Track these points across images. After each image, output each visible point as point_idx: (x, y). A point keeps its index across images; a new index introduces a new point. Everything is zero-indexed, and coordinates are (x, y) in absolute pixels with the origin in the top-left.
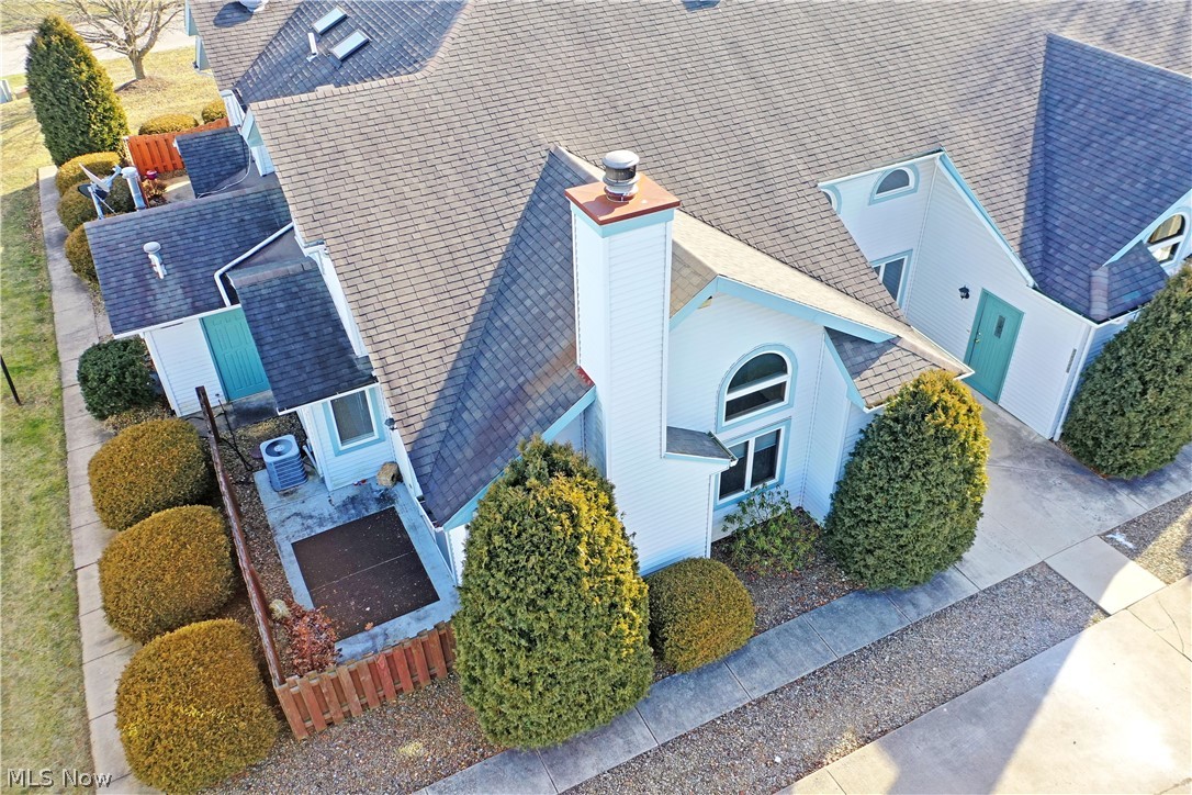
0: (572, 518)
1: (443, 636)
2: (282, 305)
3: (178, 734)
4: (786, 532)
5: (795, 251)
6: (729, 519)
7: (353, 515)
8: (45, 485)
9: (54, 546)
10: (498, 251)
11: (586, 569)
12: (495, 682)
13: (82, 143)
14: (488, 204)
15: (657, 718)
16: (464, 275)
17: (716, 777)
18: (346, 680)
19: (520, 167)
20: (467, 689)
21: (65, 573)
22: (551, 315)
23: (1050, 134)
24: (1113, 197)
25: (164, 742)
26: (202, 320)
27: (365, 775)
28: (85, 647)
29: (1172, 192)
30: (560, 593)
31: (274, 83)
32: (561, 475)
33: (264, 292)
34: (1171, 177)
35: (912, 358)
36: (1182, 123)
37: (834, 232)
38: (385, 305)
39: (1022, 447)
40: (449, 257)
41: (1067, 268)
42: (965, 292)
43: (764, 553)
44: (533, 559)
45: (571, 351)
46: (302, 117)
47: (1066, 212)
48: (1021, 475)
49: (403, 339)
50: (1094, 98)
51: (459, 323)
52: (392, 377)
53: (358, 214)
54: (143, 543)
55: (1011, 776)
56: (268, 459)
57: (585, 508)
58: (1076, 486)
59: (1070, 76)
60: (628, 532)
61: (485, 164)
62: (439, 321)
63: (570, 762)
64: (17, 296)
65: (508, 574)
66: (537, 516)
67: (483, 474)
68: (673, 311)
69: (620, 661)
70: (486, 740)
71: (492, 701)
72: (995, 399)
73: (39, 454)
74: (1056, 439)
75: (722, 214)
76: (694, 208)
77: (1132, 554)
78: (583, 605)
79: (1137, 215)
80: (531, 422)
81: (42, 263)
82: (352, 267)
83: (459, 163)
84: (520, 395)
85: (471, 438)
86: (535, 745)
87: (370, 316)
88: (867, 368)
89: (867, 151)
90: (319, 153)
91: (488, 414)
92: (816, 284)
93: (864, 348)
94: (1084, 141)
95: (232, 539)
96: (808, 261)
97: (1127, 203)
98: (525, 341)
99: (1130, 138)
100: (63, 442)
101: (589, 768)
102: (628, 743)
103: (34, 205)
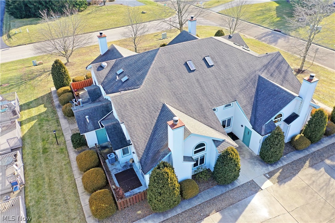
0: (168, 174)
1: (145, 193)
2: (113, 130)
3: (101, 209)
4: (205, 174)
5: (207, 122)
6: (195, 171)
7: (125, 169)
8: (66, 162)
9: (70, 174)
10: (154, 124)
11: (170, 183)
12: (155, 201)
13: (62, 85)
14: (152, 114)
15: (181, 207)
16: (148, 128)
17: (191, 217)
18: (128, 200)
19: (158, 107)
20: (149, 202)
21: (73, 180)
22: (164, 137)
23: (258, 97)
24: (267, 111)
25: (99, 210)
26: (96, 131)
27: (131, 216)
28: (79, 194)
29: (277, 111)
30: (165, 186)
31: (110, 85)
32: (166, 168)
33: (110, 127)
34: (277, 108)
35: (227, 144)
36: (280, 97)
37: (215, 118)
38: (135, 134)
39: (252, 156)
40: (145, 125)
41: (258, 125)
42: (242, 126)
43: (201, 178)
44: (161, 181)
45: (167, 145)
46: (119, 98)
47: (259, 113)
48: (251, 162)
49: (138, 141)
50: (266, 90)
51: (147, 138)
52: (136, 148)
53: (129, 117)
54: (90, 175)
55: (241, 218)
56: (109, 158)
57: (170, 173)
58: (261, 165)
59: (262, 85)
60: (177, 176)
61: (151, 106)
62: (144, 137)
63: (166, 215)
64: (53, 120)
65: (157, 183)
66: (162, 174)
67: (152, 166)
68: (184, 139)
69: (175, 197)
70: (152, 211)
71: (153, 204)
72: (248, 146)
73: (64, 156)
74: (259, 155)
75: (194, 115)
76: (189, 114)
77: (269, 178)
78: (169, 188)
79: (271, 115)
80: (161, 157)
81: (56, 112)
82: (129, 127)
83: (147, 106)
84: (158, 152)
85: (150, 159)
86: (161, 212)
87: (132, 137)
88: (219, 146)
89: (222, 101)
90: (122, 105)
91: (153, 155)
92: (211, 129)
93: (219, 142)
94: (263, 99)
95: (106, 174)
96: (210, 124)
97: (269, 113)
98: (159, 142)
99: (271, 99)
100: (68, 153)
101: (169, 216)
102: (176, 212)
103: (51, 97)
